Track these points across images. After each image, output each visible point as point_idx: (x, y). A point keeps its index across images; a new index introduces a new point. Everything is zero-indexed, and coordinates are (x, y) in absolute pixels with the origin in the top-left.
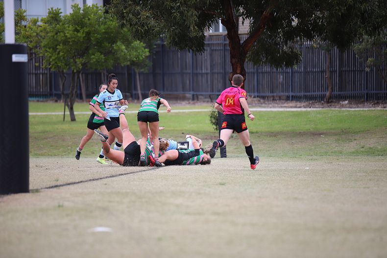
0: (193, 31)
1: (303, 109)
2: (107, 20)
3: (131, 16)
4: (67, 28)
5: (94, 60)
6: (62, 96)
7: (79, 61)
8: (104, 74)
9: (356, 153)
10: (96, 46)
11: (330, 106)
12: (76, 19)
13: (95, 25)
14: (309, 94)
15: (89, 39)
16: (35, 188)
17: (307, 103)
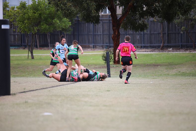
0: (93, 13)
1: (149, 53)
2: (50, 7)
3: (62, 5)
4: (30, 12)
5: (43, 28)
6: (27, 46)
7: (36, 28)
8: (48, 35)
9: (176, 75)
10: (45, 21)
11: (163, 51)
12: (34, 7)
13: (44, 10)
14: (152, 45)
15: (41, 17)
16: (13, 93)
17: (151, 50)
